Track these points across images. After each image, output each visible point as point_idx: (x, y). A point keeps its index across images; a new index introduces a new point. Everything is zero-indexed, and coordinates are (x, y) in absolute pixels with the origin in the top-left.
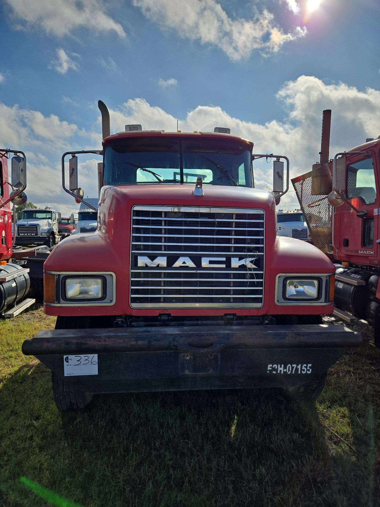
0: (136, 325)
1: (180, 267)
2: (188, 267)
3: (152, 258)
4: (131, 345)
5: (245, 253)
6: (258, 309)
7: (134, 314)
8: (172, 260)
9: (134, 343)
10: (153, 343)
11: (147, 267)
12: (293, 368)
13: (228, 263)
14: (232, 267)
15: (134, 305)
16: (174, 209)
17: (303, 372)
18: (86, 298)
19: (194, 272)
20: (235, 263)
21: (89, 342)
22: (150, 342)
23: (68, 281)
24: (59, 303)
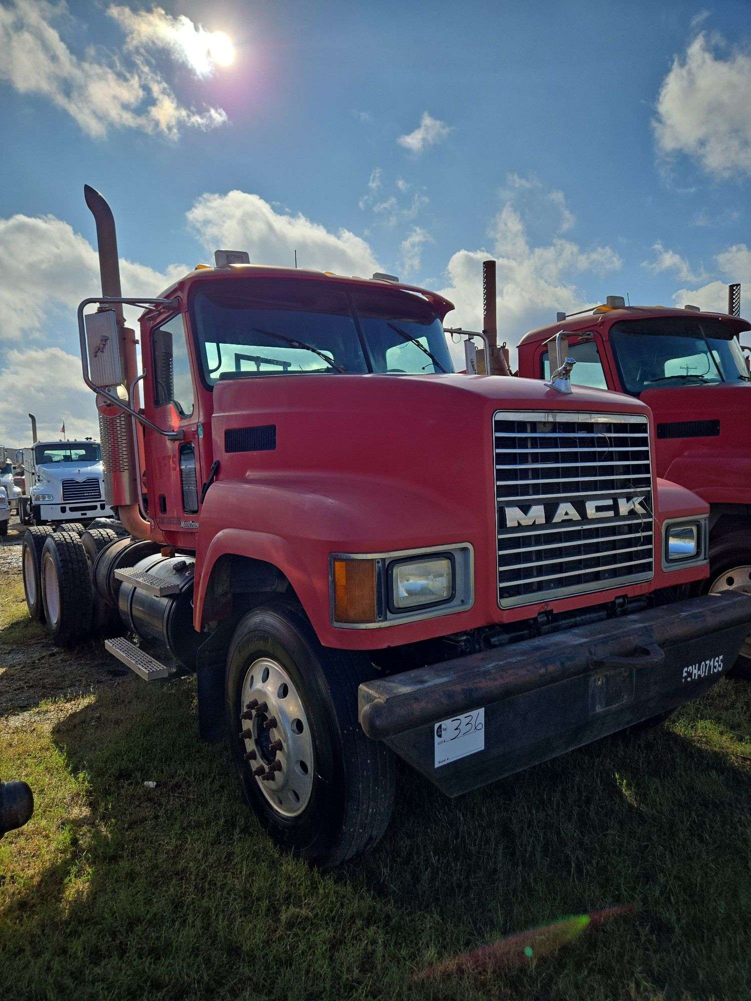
0: (497, 643)
1: (563, 521)
2: (570, 520)
3: (525, 508)
4: (541, 676)
5: (632, 490)
6: (649, 582)
7: (507, 619)
8: (551, 509)
9: (543, 671)
10: (568, 664)
11: (520, 527)
12: (706, 665)
13: (615, 507)
14: (621, 514)
15: (506, 602)
16: (548, 416)
17: (716, 671)
18: (422, 603)
19: (579, 528)
20: (624, 507)
21: (481, 685)
22: (562, 664)
23: (397, 571)
24: (385, 619)
